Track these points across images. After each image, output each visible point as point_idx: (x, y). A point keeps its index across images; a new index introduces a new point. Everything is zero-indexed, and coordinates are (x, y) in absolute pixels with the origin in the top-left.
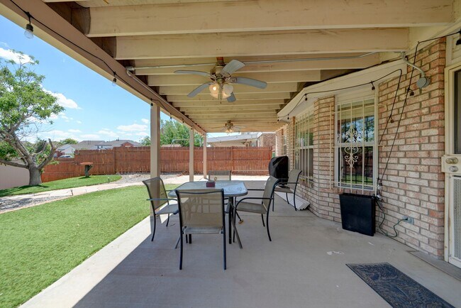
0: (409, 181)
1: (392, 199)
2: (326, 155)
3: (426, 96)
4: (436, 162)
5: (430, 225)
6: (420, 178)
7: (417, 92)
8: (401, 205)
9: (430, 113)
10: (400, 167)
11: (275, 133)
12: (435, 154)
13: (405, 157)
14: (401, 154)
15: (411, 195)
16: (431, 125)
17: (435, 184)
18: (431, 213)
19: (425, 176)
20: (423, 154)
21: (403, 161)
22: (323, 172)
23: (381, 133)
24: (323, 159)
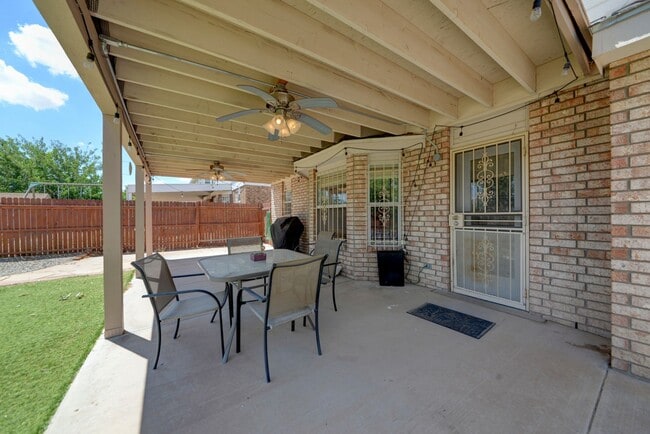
0: (428, 235)
1: (414, 252)
2: (360, 214)
3: (439, 169)
4: (445, 219)
5: (443, 267)
6: (435, 232)
7: (433, 164)
8: (421, 255)
9: (441, 182)
10: (420, 224)
11: (269, 185)
12: (445, 213)
13: (424, 215)
14: (421, 214)
15: (429, 245)
16: (442, 191)
17: (445, 236)
18: (443, 257)
19: (439, 230)
20: (437, 213)
21: (423, 219)
22: (358, 233)
23: (406, 194)
24: (358, 219)
